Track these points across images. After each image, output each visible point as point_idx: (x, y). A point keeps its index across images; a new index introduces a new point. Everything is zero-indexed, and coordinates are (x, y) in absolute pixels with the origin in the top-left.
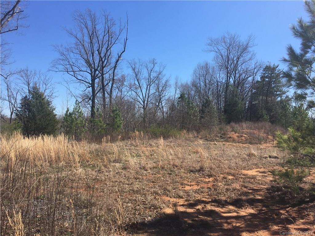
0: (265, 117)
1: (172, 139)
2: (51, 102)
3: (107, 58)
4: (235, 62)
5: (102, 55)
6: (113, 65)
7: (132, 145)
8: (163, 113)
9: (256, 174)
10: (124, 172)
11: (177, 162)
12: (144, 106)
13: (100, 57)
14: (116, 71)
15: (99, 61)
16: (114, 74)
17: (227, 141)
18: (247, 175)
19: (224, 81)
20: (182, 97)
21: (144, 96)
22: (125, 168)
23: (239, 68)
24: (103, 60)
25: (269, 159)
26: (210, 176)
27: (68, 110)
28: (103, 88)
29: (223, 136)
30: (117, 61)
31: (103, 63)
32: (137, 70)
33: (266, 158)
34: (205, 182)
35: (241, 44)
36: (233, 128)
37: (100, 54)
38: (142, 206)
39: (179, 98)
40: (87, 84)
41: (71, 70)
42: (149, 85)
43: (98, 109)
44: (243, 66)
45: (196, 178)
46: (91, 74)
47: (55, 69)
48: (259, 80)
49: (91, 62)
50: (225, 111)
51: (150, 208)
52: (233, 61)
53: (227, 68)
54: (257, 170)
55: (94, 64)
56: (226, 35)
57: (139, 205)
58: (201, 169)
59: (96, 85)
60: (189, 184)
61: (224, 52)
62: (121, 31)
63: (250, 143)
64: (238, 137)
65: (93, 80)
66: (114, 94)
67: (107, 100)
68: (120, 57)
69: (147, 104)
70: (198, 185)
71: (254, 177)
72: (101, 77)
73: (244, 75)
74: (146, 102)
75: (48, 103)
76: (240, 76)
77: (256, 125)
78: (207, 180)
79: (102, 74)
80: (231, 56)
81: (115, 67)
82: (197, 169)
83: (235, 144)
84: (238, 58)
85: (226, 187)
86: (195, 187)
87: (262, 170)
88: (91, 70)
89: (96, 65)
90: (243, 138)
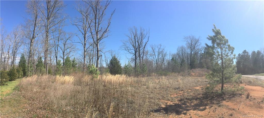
0: (205, 66)
1: (168, 76)
2: (120, 62)
3: (141, 44)
4: (194, 46)
5: (139, 43)
6: (143, 47)
7: (151, 79)
8: (165, 66)
9: (199, 88)
10: (147, 89)
11: (169, 86)
12: (157, 63)
13: (138, 44)
14: (145, 49)
15: (138, 45)
16: (144, 50)
17: (190, 76)
18: (196, 89)
19: (190, 53)
20: (173, 59)
21: (157, 59)
22: (147, 88)
23: (196, 48)
24: (140, 45)
25: (205, 82)
26: (182, 91)
27: (126, 65)
28: (140, 56)
29: (189, 74)
30: (145, 45)
31: (139, 46)
32: (153, 48)
33: (204, 82)
34: (180, 93)
35: (196, 39)
36: (193, 71)
37: (138, 43)
38: (153, 104)
39: (171, 59)
40: (133, 54)
41: (127, 49)
42: (159, 55)
43: (137, 64)
44: (197, 47)
45: (176, 92)
46: (135, 50)
47: (121, 49)
48: (203, 53)
49: (135, 46)
50: (190, 65)
51: (156, 105)
52: (193, 46)
53: (191, 48)
54: (200, 87)
55: (136, 47)
56: (191, 36)
57: (152, 104)
58: (179, 88)
59: (137, 55)
60: (173, 94)
61: (190, 42)
62: (147, 34)
63: (199, 76)
64: (194, 74)
65: (136, 52)
66: (144, 58)
67: (141, 60)
68: (146, 43)
69: (158, 62)
70: (177, 95)
71: (198, 90)
72: (139, 52)
73: (197, 51)
74: (157, 61)
75: (119, 62)
76: (196, 51)
77: (202, 70)
78: (180, 92)
79: (139, 50)
80: (193, 43)
81: (144, 48)
82: (177, 88)
83: (193, 77)
84: (195, 44)
85: (187, 95)
86: (176, 96)
87: (202, 87)
88: (135, 49)
89: (137, 46)
90: (196, 75)
